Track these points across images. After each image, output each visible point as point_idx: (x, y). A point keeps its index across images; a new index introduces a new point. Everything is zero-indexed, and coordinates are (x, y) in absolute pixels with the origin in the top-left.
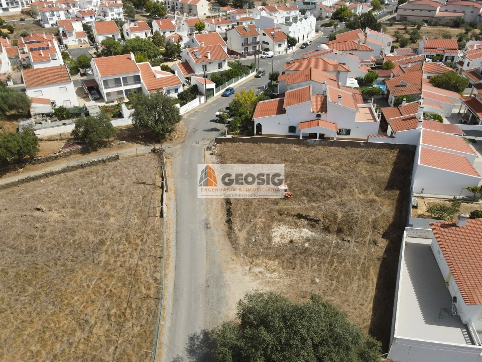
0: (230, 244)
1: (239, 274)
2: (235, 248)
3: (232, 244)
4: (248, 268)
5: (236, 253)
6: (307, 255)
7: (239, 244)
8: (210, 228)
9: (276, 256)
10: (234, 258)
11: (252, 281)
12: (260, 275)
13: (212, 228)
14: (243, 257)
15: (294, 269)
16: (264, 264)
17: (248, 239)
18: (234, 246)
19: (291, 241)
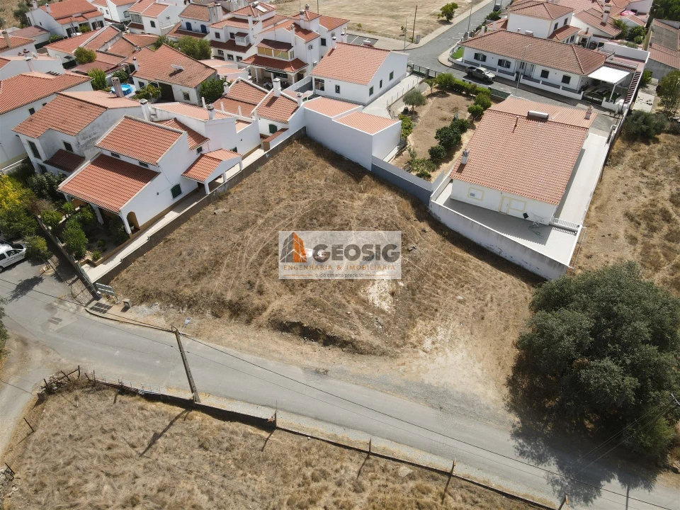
0: (373, 357)
1: (431, 366)
2: (383, 353)
3: (375, 354)
4: (422, 354)
5: (391, 357)
6: (417, 290)
7: (378, 346)
8: (327, 371)
9: (410, 318)
10: (399, 361)
11: (445, 356)
12: (437, 345)
13: (329, 368)
14: (403, 351)
15: (436, 310)
16: (421, 334)
17: (376, 333)
18: (378, 354)
19: (393, 294)
